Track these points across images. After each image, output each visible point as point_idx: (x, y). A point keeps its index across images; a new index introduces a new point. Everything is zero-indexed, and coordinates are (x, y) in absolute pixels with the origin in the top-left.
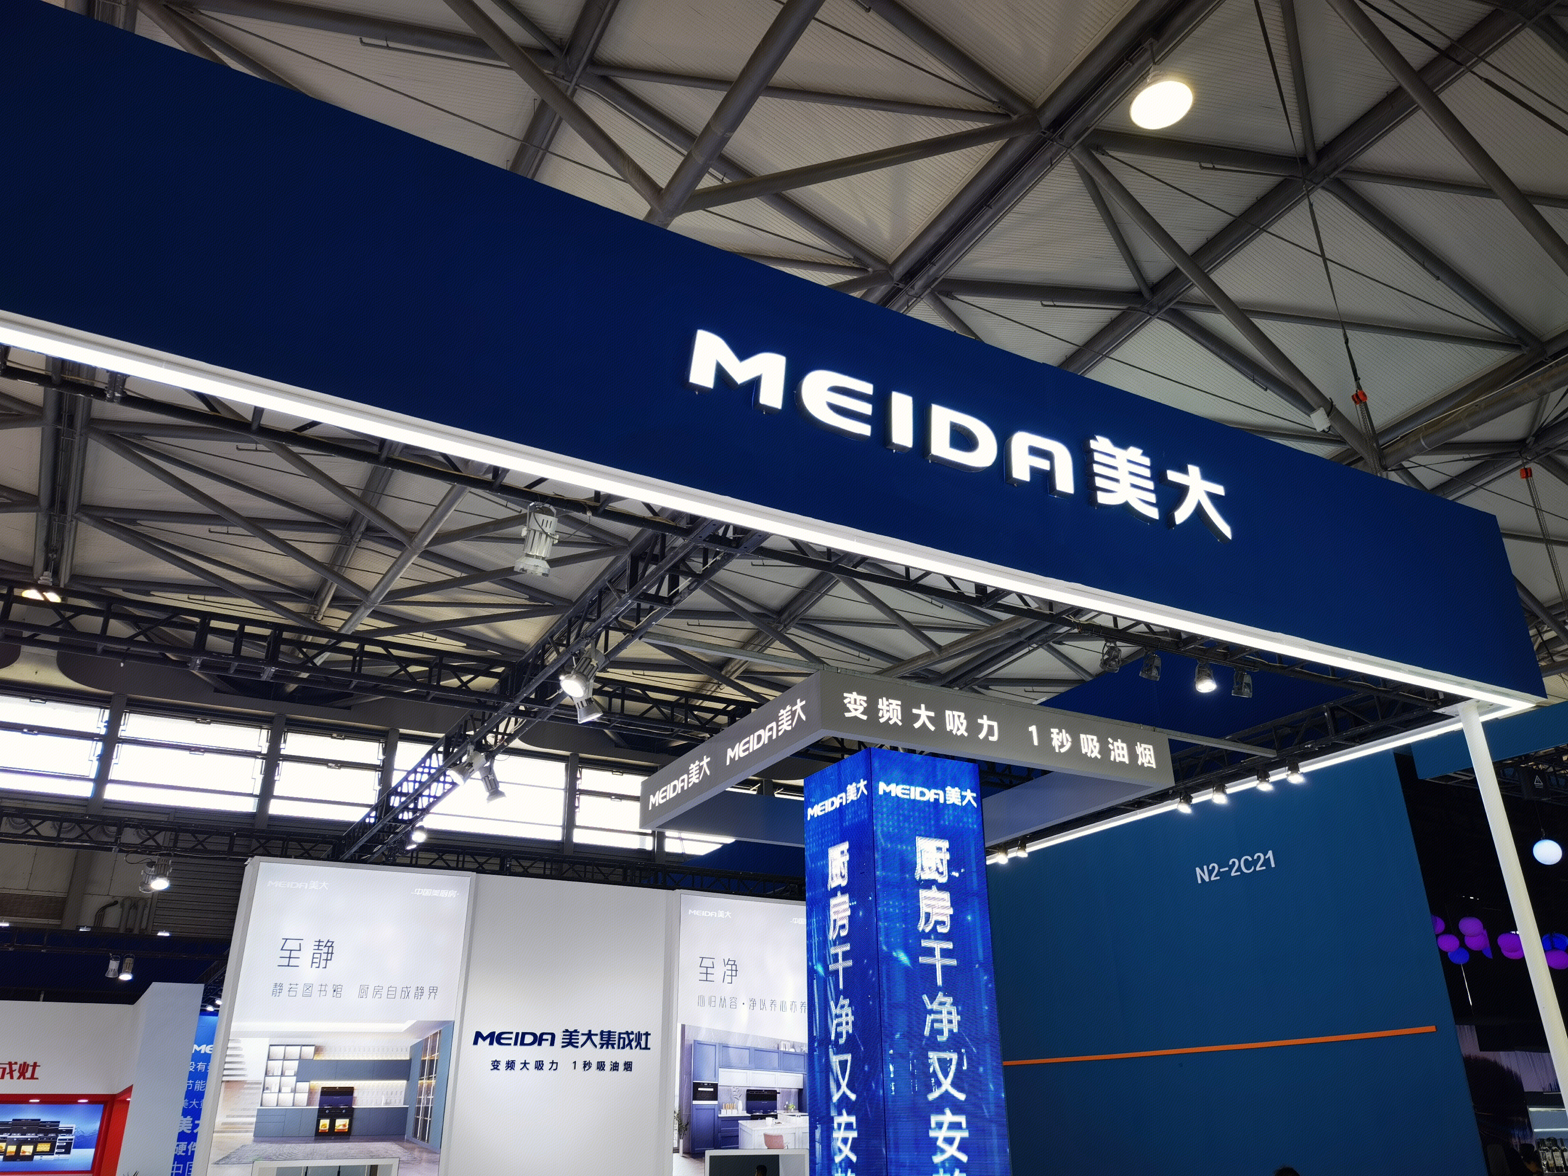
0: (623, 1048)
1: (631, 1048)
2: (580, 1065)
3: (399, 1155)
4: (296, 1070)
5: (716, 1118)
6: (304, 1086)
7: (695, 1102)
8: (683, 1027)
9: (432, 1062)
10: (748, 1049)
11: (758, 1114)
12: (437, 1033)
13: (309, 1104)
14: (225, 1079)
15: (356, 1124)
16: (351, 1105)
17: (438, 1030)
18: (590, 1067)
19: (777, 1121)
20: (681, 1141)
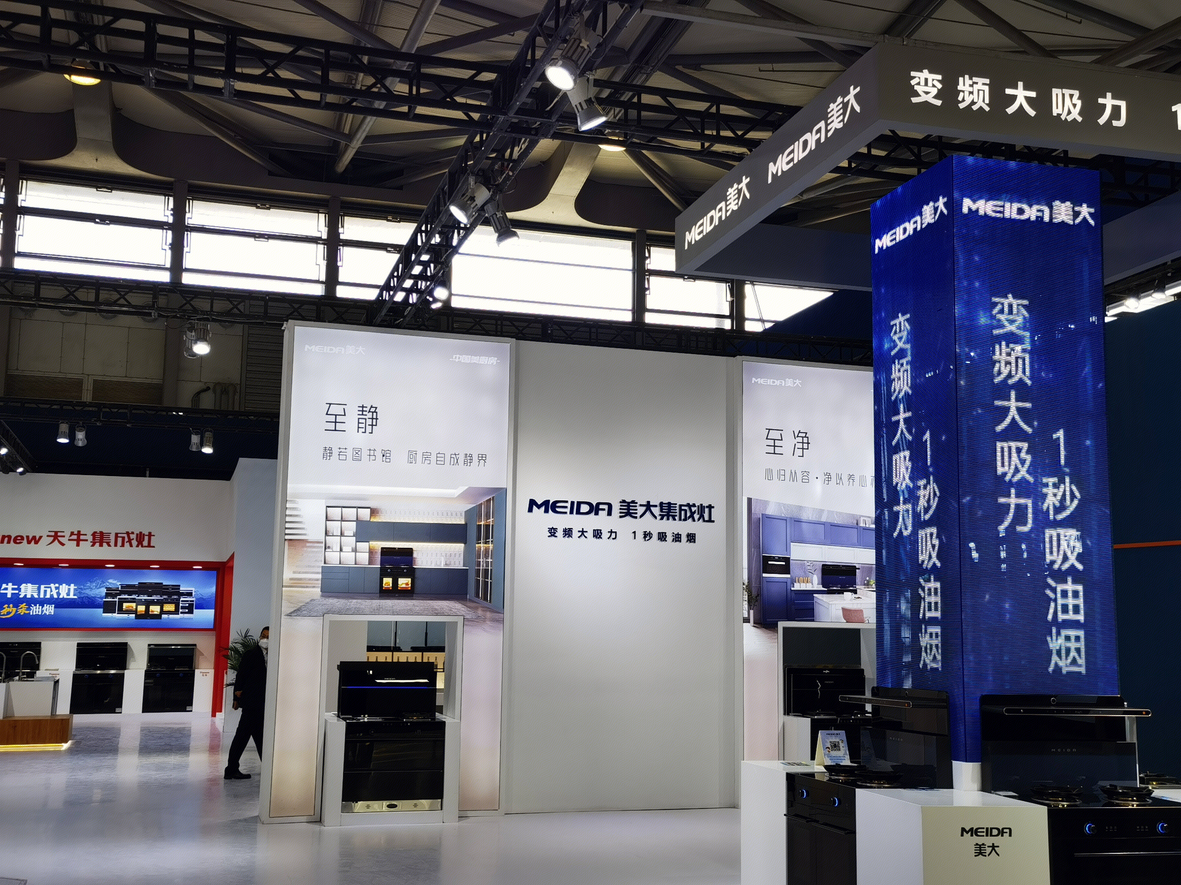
0: (685, 520)
1: (694, 520)
2: (640, 535)
3: (463, 613)
4: (355, 531)
5: (789, 591)
6: (364, 546)
7: (765, 575)
8: (750, 500)
9: (487, 526)
10: (824, 524)
11: (835, 588)
12: (489, 500)
13: (370, 563)
14: (287, 537)
15: (418, 583)
16: (412, 565)
17: (491, 497)
18: (651, 538)
19: (856, 596)
20: (752, 612)
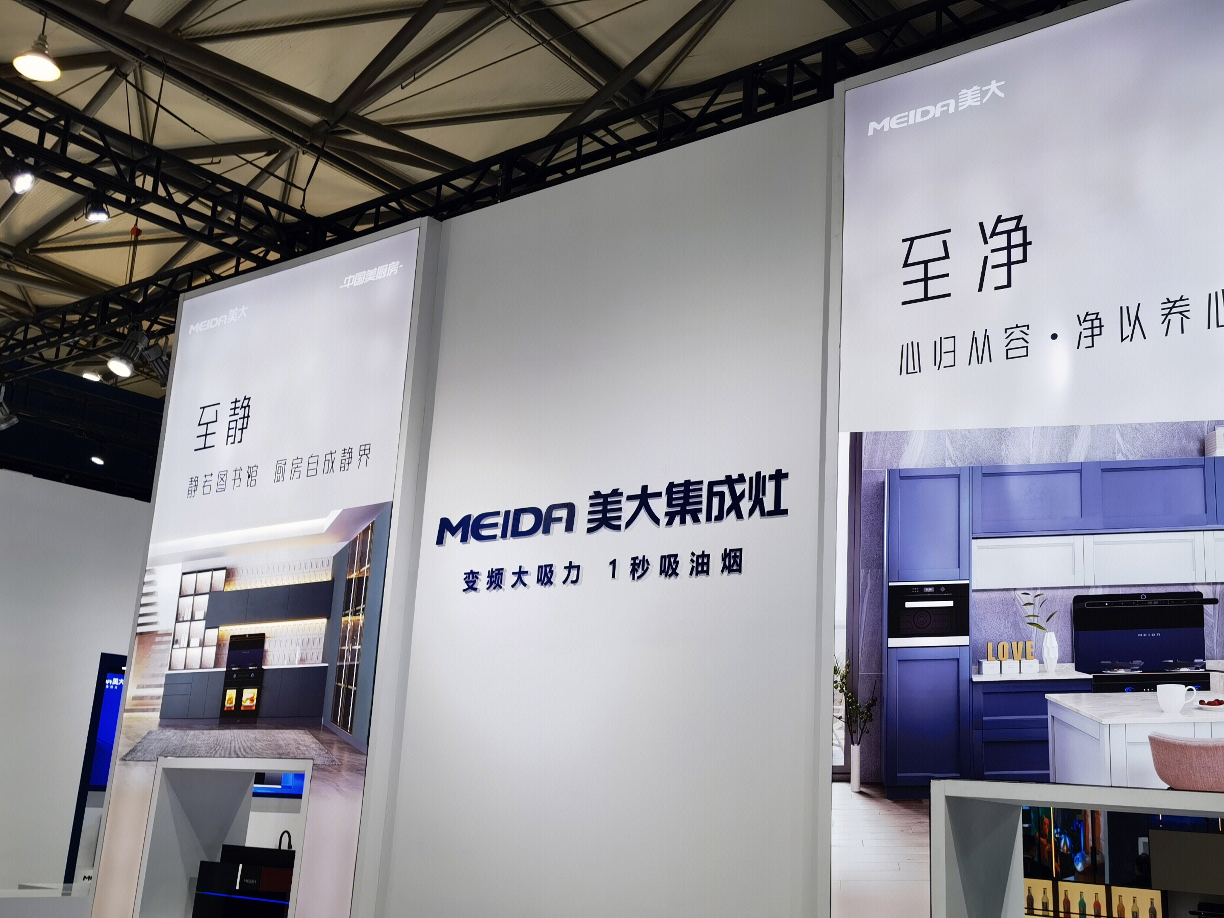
0: (719, 518)
1: (739, 516)
2: (624, 567)
4: (206, 611)
5: (965, 686)
6: (212, 634)
7: (894, 642)
8: (856, 439)
9: (360, 580)
11: (1121, 672)
12: (368, 527)
13: (216, 665)
14: (140, 629)
15: (265, 695)
16: (261, 665)
18: (645, 572)
19: (1207, 696)
20: (855, 750)
